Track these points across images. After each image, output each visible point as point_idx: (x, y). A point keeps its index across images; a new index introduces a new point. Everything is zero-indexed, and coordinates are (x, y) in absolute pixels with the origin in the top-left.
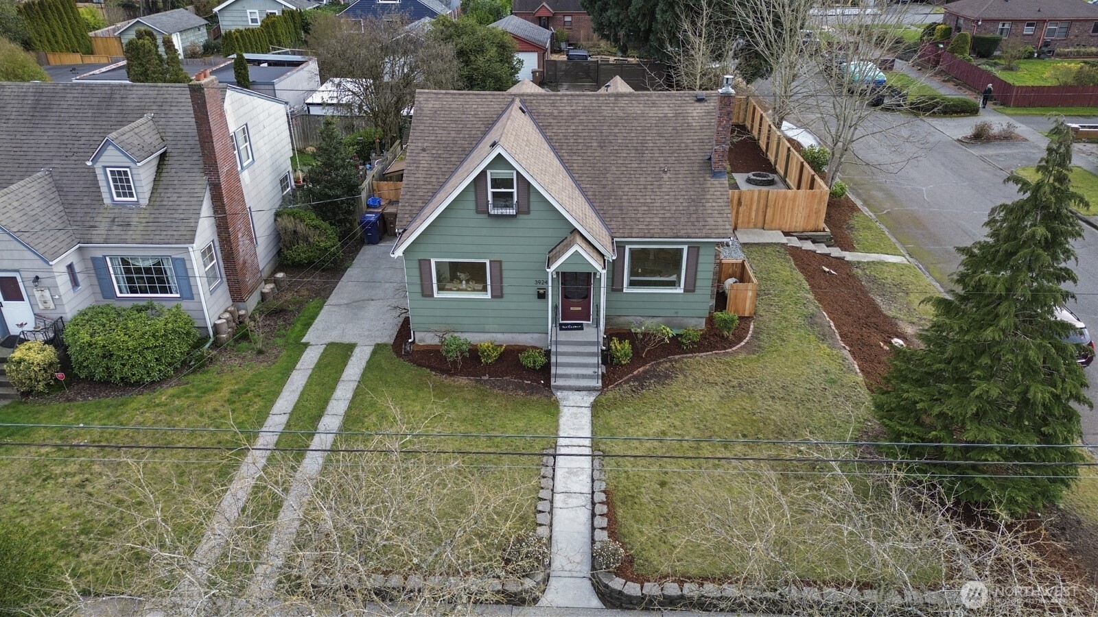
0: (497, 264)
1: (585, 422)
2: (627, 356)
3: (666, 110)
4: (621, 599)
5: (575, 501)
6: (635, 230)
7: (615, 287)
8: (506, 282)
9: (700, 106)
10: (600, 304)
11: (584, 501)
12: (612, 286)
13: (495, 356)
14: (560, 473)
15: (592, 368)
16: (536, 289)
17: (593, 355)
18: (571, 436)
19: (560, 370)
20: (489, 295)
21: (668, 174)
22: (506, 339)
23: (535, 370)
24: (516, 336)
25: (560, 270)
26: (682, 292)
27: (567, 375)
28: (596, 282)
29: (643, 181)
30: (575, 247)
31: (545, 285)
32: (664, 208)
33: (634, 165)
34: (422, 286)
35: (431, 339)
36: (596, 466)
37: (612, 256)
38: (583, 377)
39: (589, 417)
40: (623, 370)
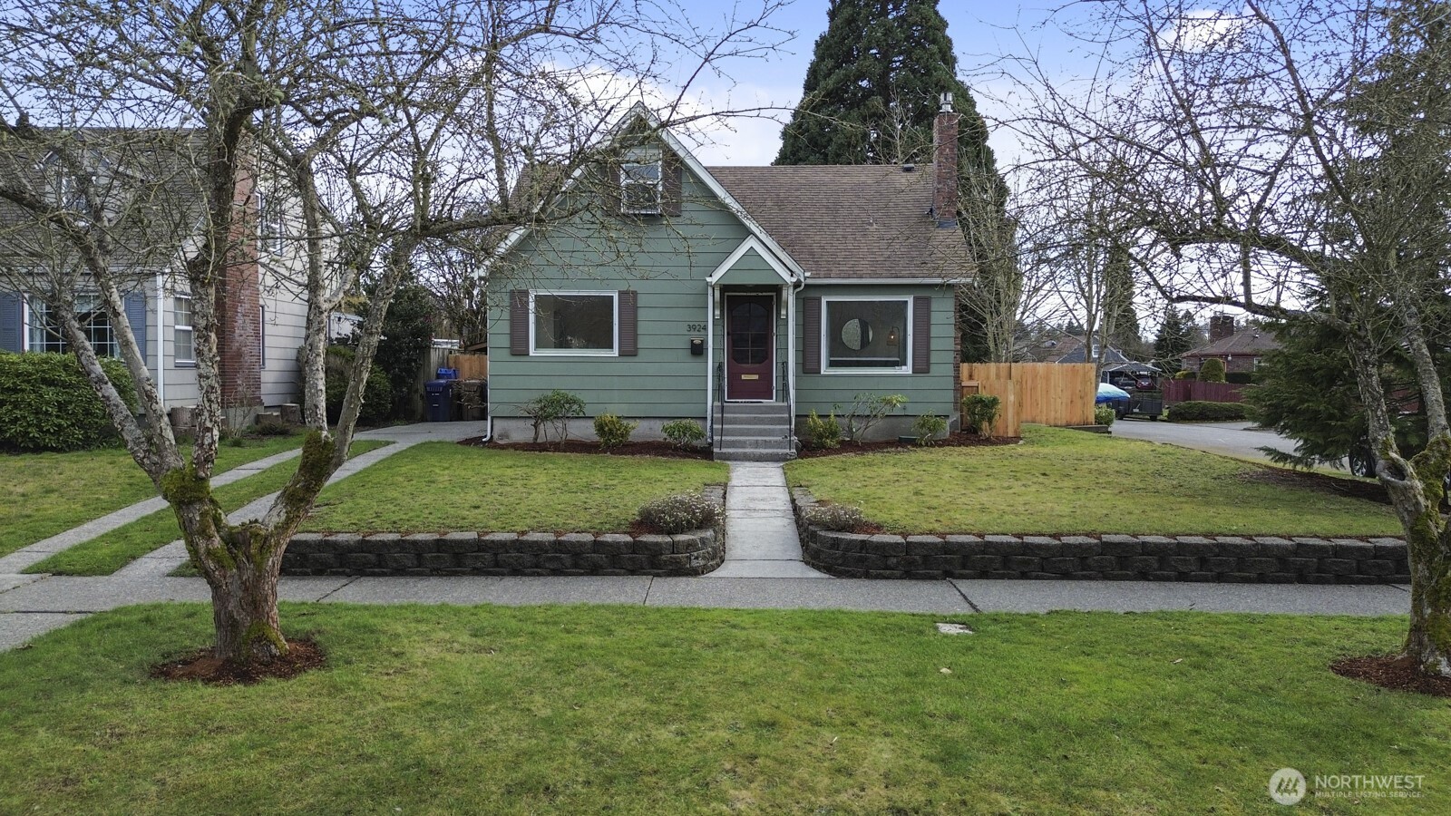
0: (629, 298)
1: (773, 475)
2: (833, 434)
3: (863, 178)
4: (866, 559)
5: (763, 514)
6: (835, 271)
7: (808, 365)
8: (642, 328)
9: (909, 175)
10: (787, 363)
11: (780, 514)
12: (804, 364)
13: (622, 435)
14: (735, 499)
15: (779, 435)
16: (687, 339)
17: (780, 421)
18: (752, 482)
19: (728, 438)
20: (615, 352)
21: (875, 226)
22: (640, 431)
23: (685, 450)
24: (658, 425)
25: (727, 282)
26: (910, 372)
27: (740, 441)
28: (780, 322)
29: (840, 232)
30: (751, 242)
31: (703, 332)
32: (873, 253)
33: (826, 219)
34: (512, 335)
35: (521, 432)
36: (797, 493)
37: (804, 275)
38: (767, 444)
39: (781, 471)
40: (830, 451)
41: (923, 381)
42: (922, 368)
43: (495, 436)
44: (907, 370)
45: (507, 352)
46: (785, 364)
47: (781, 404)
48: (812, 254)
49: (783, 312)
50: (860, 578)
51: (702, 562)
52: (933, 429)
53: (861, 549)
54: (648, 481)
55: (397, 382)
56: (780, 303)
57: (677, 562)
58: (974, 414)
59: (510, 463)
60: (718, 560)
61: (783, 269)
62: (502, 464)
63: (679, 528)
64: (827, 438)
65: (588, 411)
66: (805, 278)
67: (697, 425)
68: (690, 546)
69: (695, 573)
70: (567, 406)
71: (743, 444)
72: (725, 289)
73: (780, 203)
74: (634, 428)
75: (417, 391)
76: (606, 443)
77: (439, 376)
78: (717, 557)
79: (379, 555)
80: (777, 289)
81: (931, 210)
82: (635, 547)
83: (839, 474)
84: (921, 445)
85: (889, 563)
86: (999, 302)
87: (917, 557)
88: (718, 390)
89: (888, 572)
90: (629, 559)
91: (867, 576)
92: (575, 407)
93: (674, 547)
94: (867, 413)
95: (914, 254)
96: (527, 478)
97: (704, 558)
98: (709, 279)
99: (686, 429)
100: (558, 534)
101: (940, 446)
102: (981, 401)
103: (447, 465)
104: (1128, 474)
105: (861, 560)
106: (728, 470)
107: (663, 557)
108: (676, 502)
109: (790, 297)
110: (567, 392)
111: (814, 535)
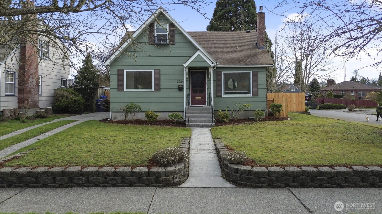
0: (158, 72)
1: (206, 133)
2: (227, 117)
3: (234, 35)
4: (251, 178)
5: (204, 152)
6: (226, 63)
7: (218, 94)
8: (162, 82)
9: (248, 34)
10: (211, 93)
11: (210, 151)
12: (216, 93)
13: (155, 118)
14: (193, 145)
15: (209, 118)
16: (178, 85)
17: (209, 113)
18: (199, 136)
19: (191, 119)
20: (153, 90)
21: (238, 49)
22: (161, 116)
23: (176, 123)
24: (167, 114)
25: (190, 66)
26: (252, 96)
27: (195, 120)
28: (209, 80)
29: (227, 51)
30: (198, 53)
31: (182, 83)
32: (239, 57)
33: (223, 47)
34: (118, 84)
35: (121, 117)
36: (217, 141)
37: (216, 64)
38: (204, 121)
39: (209, 132)
40: (226, 123)
41: (256, 99)
42: (256, 94)
43: (112, 118)
44: (251, 95)
45: (116, 90)
46: (210, 93)
47: (209, 107)
48: (218, 57)
49: (210, 76)
50: (248, 187)
51: (178, 179)
52: (260, 115)
53: (248, 174)
54: (161, 137)
55: (87, 100)
56: (208, 73)
57: (168, 180)
58: (274, 110)
59: (113, 129)
60: (186, 177)
61: (209, 62)
62: (110, 130)
63: (169, 164)
64: (225, 118)
65: (143, 109)
66: (217, 65)
67: (180, 114)
68: (173, 172)
69: (175, 185)
70: (135, 108)
71: (196, 121)
72: (190, 68)
73: (207, 42)
74: (159, 116)
75: (94, 102)
76: (149, 121)
77: (101, 98)
78: (186, 176)
79: (36, 178)
80: (207, 68)
81: (257, 44)
82: (149, 174)
83: (230, 133)
84: (256, 121)
85: (261, 180)
86: (271, 75)
87: (273, 178)
88: (188, 103)
89: (261, 184)
90: (146, 179)
91: (251, 186)
92: (138, 108)
93: (166, 174)
94: (238, 109)
95: (252, 57)
96: (116, 136)
97: (180, 177)
98: (184, 65)
99: (177, 116)
100: (117, 167)
101: (263, 121)
102: (276, 106)
103: (89, 130)
104: (336, 132)
105: (248, 179)
106: (191, 131)
107: (161, 178)
108: (168, 151)
109: (211, 71)
110: (135, 103)
111: (226, 166)
